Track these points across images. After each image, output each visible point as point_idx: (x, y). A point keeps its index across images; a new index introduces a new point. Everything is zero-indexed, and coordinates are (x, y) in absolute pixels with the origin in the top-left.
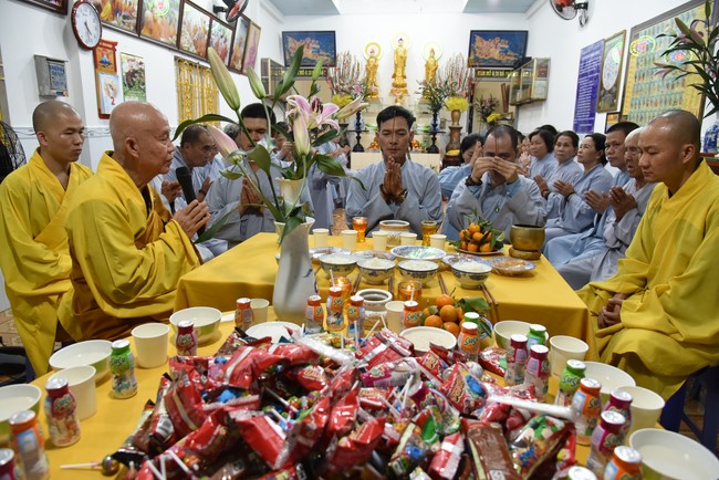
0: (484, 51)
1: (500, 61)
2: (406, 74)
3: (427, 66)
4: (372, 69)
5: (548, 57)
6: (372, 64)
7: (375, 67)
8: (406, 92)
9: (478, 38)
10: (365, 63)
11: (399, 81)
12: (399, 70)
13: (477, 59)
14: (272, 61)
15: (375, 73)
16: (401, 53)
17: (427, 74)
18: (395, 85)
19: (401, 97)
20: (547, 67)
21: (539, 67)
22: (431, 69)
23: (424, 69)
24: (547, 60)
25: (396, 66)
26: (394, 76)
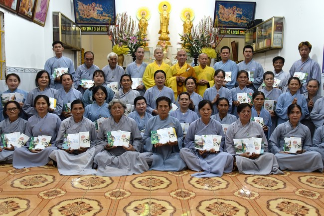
0: (225, 16)
1: (236, 24)
2: (169, 30)
3: (185, 25)
4: (143, 27)
5: (281, 16)
6: (143, 23)
7: (146, 25)
8: (169, 44)
9: (221, 6)
10: (138, 22)
11: (164, 35)
12: (164, 27)
13: (220, 21)
14: (62, 15)
15: (145, 29)
16: (165, 15)
17: (185, 31)
18: (161, 39)
19: (166, 47)
20: (282, 24)
21: (276, 23)
22: (188, 27)
23: (183, 27)
24: (282, 18)
25: (162, 24)
26: (160, 32)
